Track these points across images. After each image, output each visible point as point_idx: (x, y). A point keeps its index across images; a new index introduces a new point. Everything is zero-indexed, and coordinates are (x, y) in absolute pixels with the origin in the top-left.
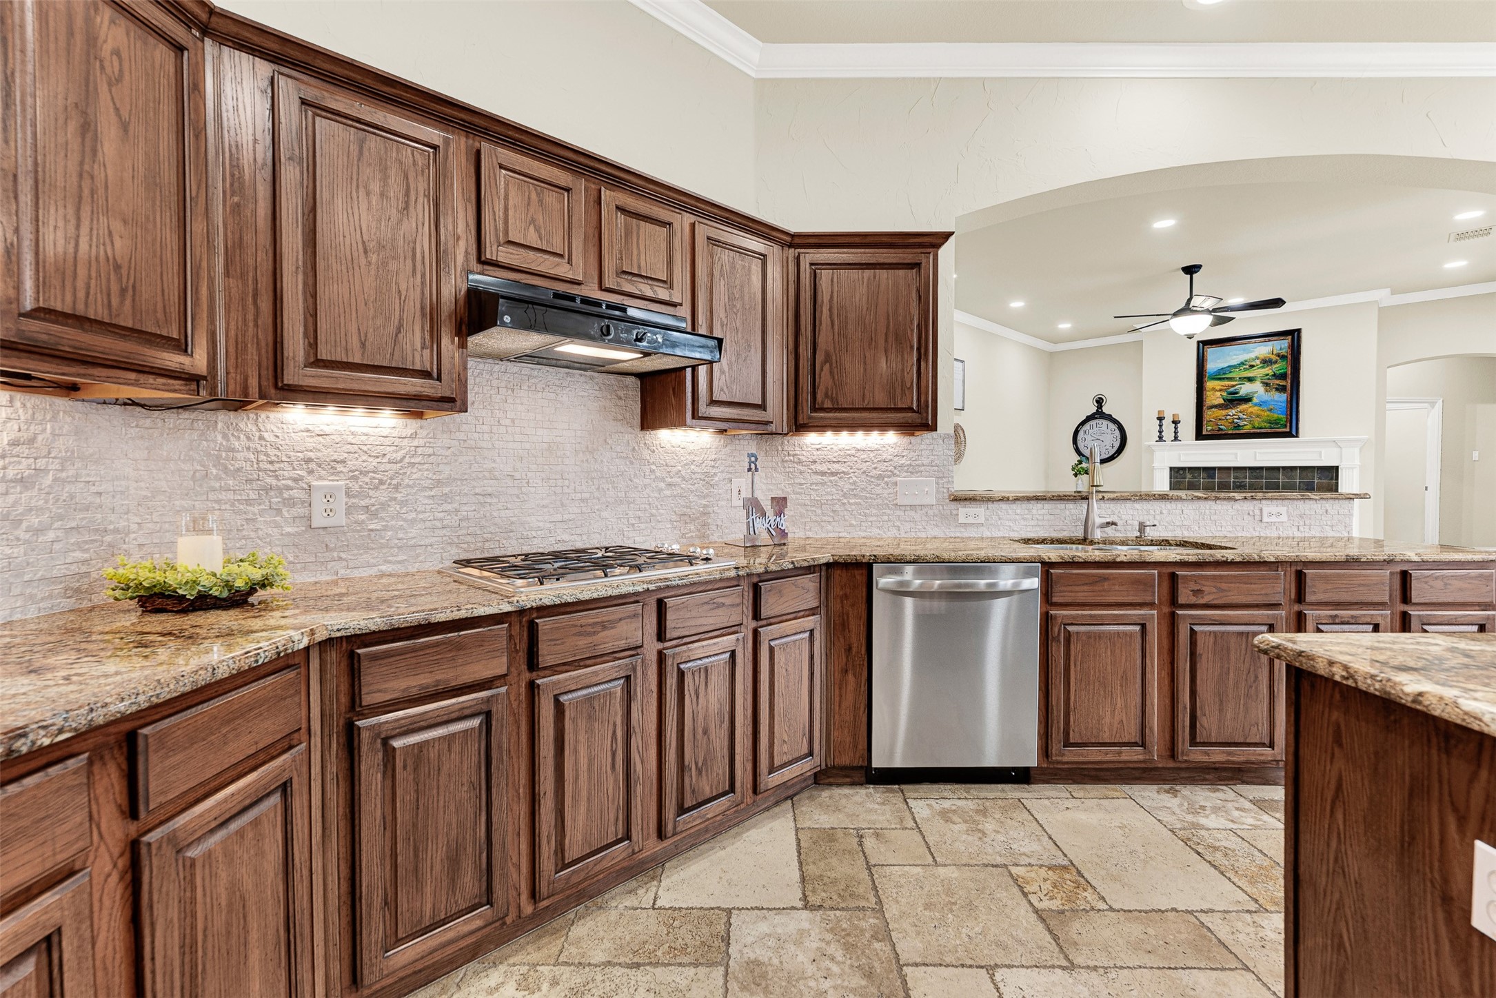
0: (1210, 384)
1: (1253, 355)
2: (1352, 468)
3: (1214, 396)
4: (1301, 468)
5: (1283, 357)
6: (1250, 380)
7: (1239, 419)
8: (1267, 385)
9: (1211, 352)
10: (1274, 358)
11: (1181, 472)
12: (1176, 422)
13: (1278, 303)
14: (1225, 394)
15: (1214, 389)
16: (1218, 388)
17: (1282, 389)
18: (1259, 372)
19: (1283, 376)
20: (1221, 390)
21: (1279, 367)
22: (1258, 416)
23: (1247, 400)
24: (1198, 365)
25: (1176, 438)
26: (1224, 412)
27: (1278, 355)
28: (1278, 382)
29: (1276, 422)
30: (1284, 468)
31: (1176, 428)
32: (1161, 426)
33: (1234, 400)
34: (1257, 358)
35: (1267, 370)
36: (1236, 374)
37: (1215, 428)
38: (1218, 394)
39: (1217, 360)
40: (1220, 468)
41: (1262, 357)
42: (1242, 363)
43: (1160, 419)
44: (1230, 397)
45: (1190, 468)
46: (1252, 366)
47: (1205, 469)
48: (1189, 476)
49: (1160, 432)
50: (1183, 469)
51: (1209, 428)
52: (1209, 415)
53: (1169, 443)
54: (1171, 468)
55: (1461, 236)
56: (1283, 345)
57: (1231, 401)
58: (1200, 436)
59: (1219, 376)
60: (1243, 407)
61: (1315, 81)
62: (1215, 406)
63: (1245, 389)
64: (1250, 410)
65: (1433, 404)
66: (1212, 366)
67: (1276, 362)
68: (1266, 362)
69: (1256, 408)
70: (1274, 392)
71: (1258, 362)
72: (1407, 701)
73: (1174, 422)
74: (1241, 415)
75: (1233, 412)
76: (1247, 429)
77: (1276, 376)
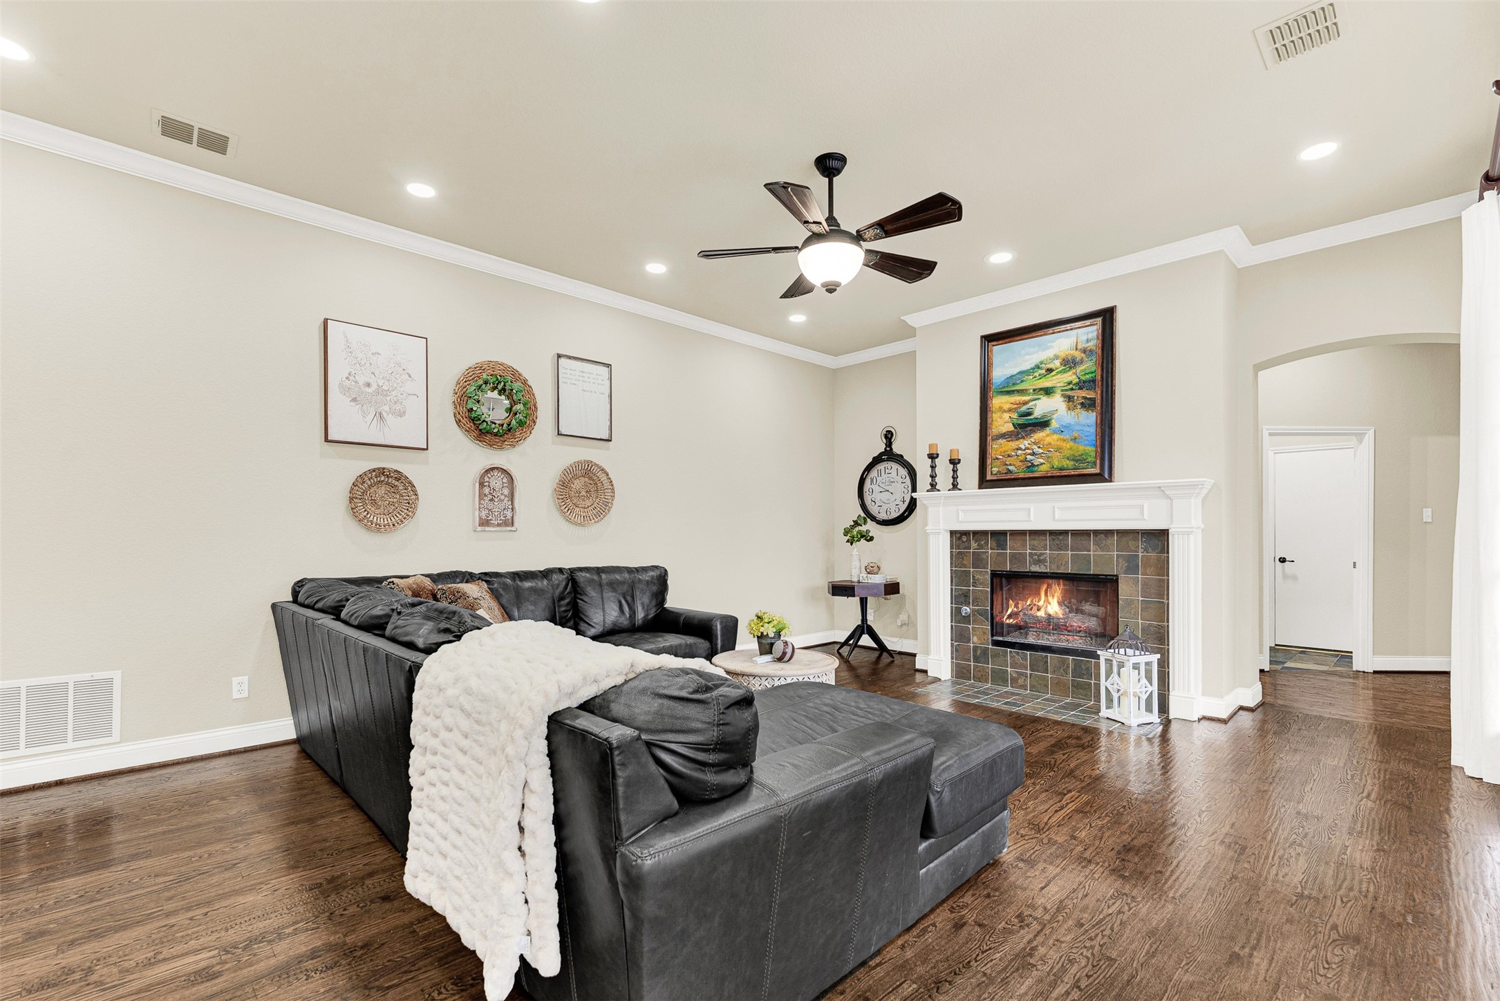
0: (997, 402)
1: (1050, 353)
2: (1188, 534)
3: (1002, 422)
4: (1119, 532)
5: (1090, 354)
6: (1048, 391)
7: (1033, 454)
8: (1069, 399)
9: (997, 351)
10: (1078, 355)
11: (964, 539)
12: (954, 462)
14: (1015, 416)
15: (1002, 410)
16: (1006, 407)
17: (1088, 405)
18: (1060, 380)
19: (1091, 385)
20: (1010, 410)
21: (1085, 370)
22: (1058, 449)
23: (1043, 424)
24: (982, 374)
25: (955, 486)
26: (1014, 444)
27: (1084, 351)
28: (1084, 393)
30: (1096, 532)
31: (955, 471)
32: (933, 467)
33: (1029, 425)
34: (1056, 357)
35: (1070, 377)
36: (1030, 384)
37: (1004, 469)
38: (1006, 416)
40: (1013, 533)
41: (1063, 355)
42: (1038, 367)
43: (933, 457)
44: (1022, 421)
45: (975, 533)
46: (1050, 370)
47: (996, 534)
48: (974, 544)
49: (933, 477)
50: (966, 533)
51: (995, 470)
53: (944, 493)
54: (952, 533)
56: (1091, 334)
57: (1023, 426)
58: (984, 482)
59: (1008, 388)
60: (1039, 435)
62: (1003, 436)
63: (1041, 407)
64: (1048, 440)
65: (1360, 436)
66: (999, 374)
67: (1082, 362)
68: (1070, 363)
69: (1055, 437)
70: (1079, 410)
71: (1057, 363)
73: (951, 461)
74: (1036, 450)
75: (1024, 444)
76: (1044, 469)
77: (1081, 385)
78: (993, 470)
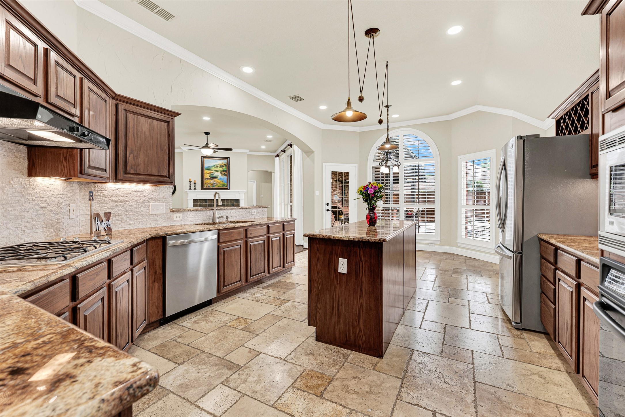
0: (205, 171)
1: (218, 163)
2: (242, 200)
3: (207, 176)
4: (230, 199)
5: (225, 165)
6: (217, 171)
8: (222, 173)
9: (205, 160)
10: (223, 165)
12: (195, 183)
13: (230, 150)
15: (206, 173)
17: (225, 175)
18: (220, 169)
19: (225, 171)
20: (209, 173)
21: (225, 168)
22: (219, 183)
23: (216, 177)
24: (202, 164)
25: (195, 189)
26: (210, 181)
28: (224, 173)
29: (224, 185)
30: (226, 199)
31: (195, 185)
32: (190, 184)
33: (213, 177)
35: (221, 169)
36: (213, 169)
37: (207, 186)
38: (208, 175)
39: (208, 163)
40: (209, 200)
41: (220, 164)
42: (215, 166)
43: (190, 182)
44: (211, 176)
45: (200, 200)
46: (217, 167)
47: (204, 200)
48: (199, 202)
49: (190, 187)
50: (197, 200)
52: (205, 181)
53: (193, 190)
54: (193, 200)
55: (267, 141)
56: (225, 161)
57: (212, 177)
58: (203, 188)
59: (208, 169)
60: (215, 180)
61: (259, 99)
62: (207, 179)
63: (216, 174)
64: (217, 181)
65: (254, 182)
66: (206, 165)
68: (221, 166)
69: (219, 180)
70: (223, 176)
71: (219, 166)
72: (332, 238)
73: (194, 183)
74: (215, 182)
75: (212, 181)
76: (216, 187)
77: (224, 171)
78: (205, 186)
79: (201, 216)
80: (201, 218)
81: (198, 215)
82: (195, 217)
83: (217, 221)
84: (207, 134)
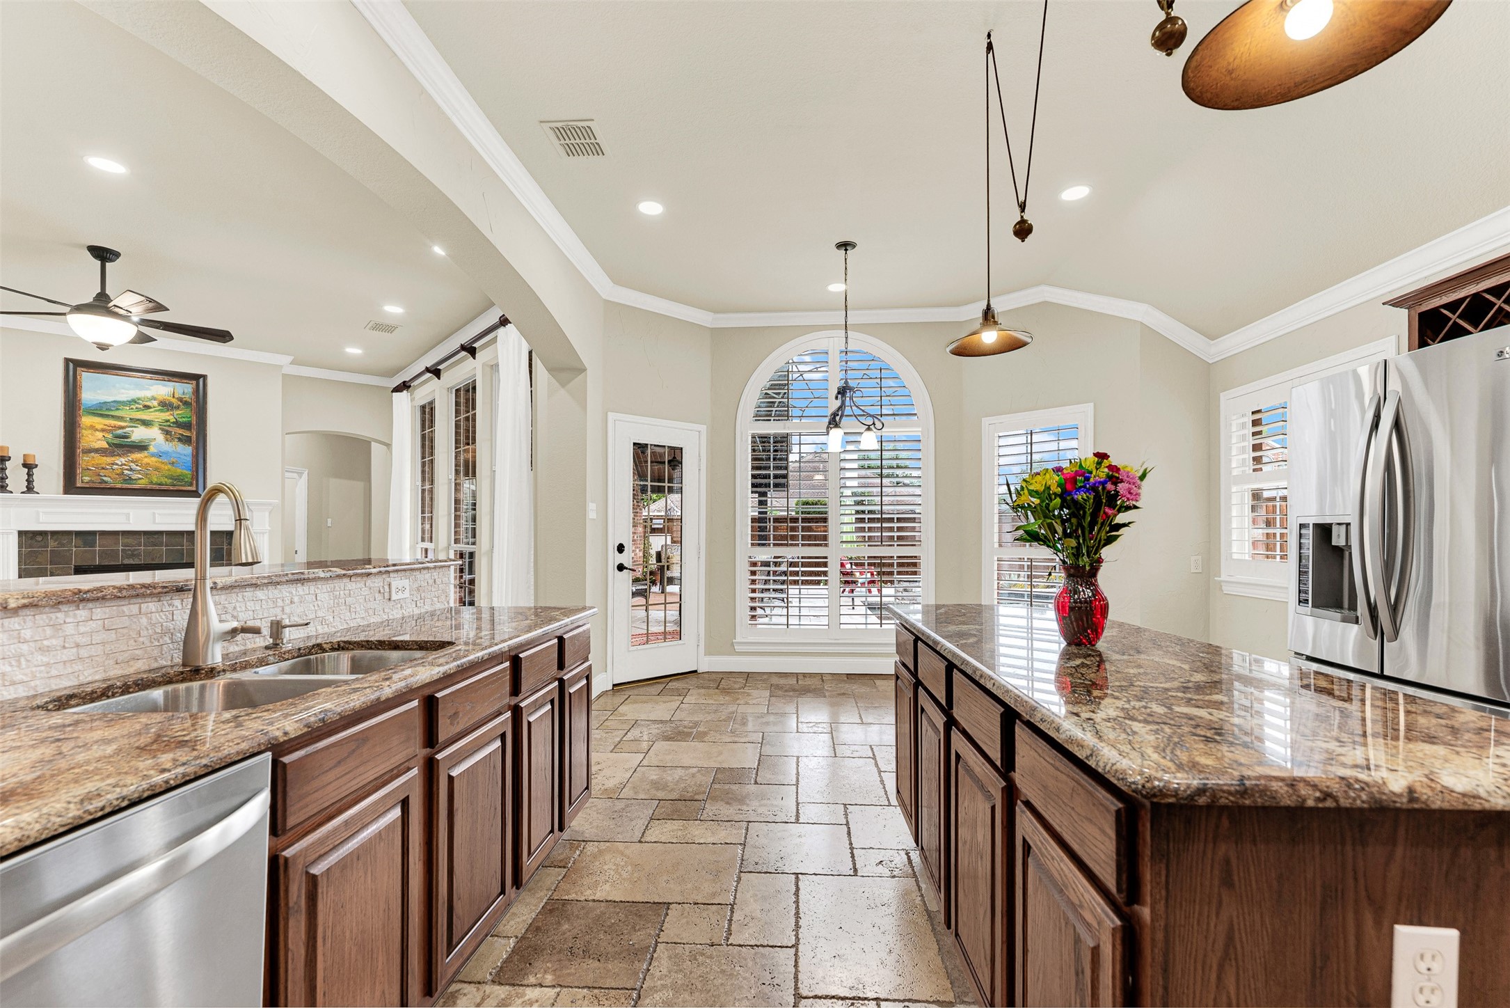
0: (86, 420)
1: (148, 394)
2: (263, 533)
3: (93, 437)
5: (186, 403)
6: (146, 423)
7: (131, 470)
8: (167, 433)
9: (87, 379)
10: (176, 403)
11: (39, 538)
12: (29, 466)
13: (223, 336)
14: (110, 436)
15: (92, 428)
16: (99, 427)
17: (186, 440)
18: (159, 416)
19: (187, 426)
20: (103, 430)
21: (182, 414)
22: (157, 469)
23: (141, 447)
24: (66, 391)
25: (30, 489)
26: (109, 460)
27: (180, 400)
28: (181, 431)
29: (178, 478)
31: (30, 475)
33: (122, 445)
34: (154, 398)
35: (168, 416)
36: (126, 413)
37: (96, 479)
38: (100, 435)
39: (98, 390)
40: (103, 533)
41: (161, 398)
42: (134, 401)
44: (117, 441)
45: (54, 533)
46: (147, 407)
47: (79, 534)
48: (52, 544)
50: (43, 534)
51: (87, 479)
52: (84, 461)
53: (18, 495)
54: (21, 533)
55: (378, 327)
56: (185, 389)
57: (119, 446)
58: (70, 486)
59: (100, 410)
60: (136, 456)
62: (97, 451)
63: (138, 434)
64: (146, 460)
65: (300, 474)
66: (89, 397)
67: (178, 408)
68: (166, 405)
69: (154, 459)
70: (176, 442)
71: (155, 403)
73: (25, 465)
74: (133, 466)
75: (122, 460)
76: (143, 483)
77: (177, 424)
78: (83, 479)
79: (97, 638)
80: (93, 651)
81: (69, 629)
82: (43, 650)
83: (216, 655)
84: (103, 255)
